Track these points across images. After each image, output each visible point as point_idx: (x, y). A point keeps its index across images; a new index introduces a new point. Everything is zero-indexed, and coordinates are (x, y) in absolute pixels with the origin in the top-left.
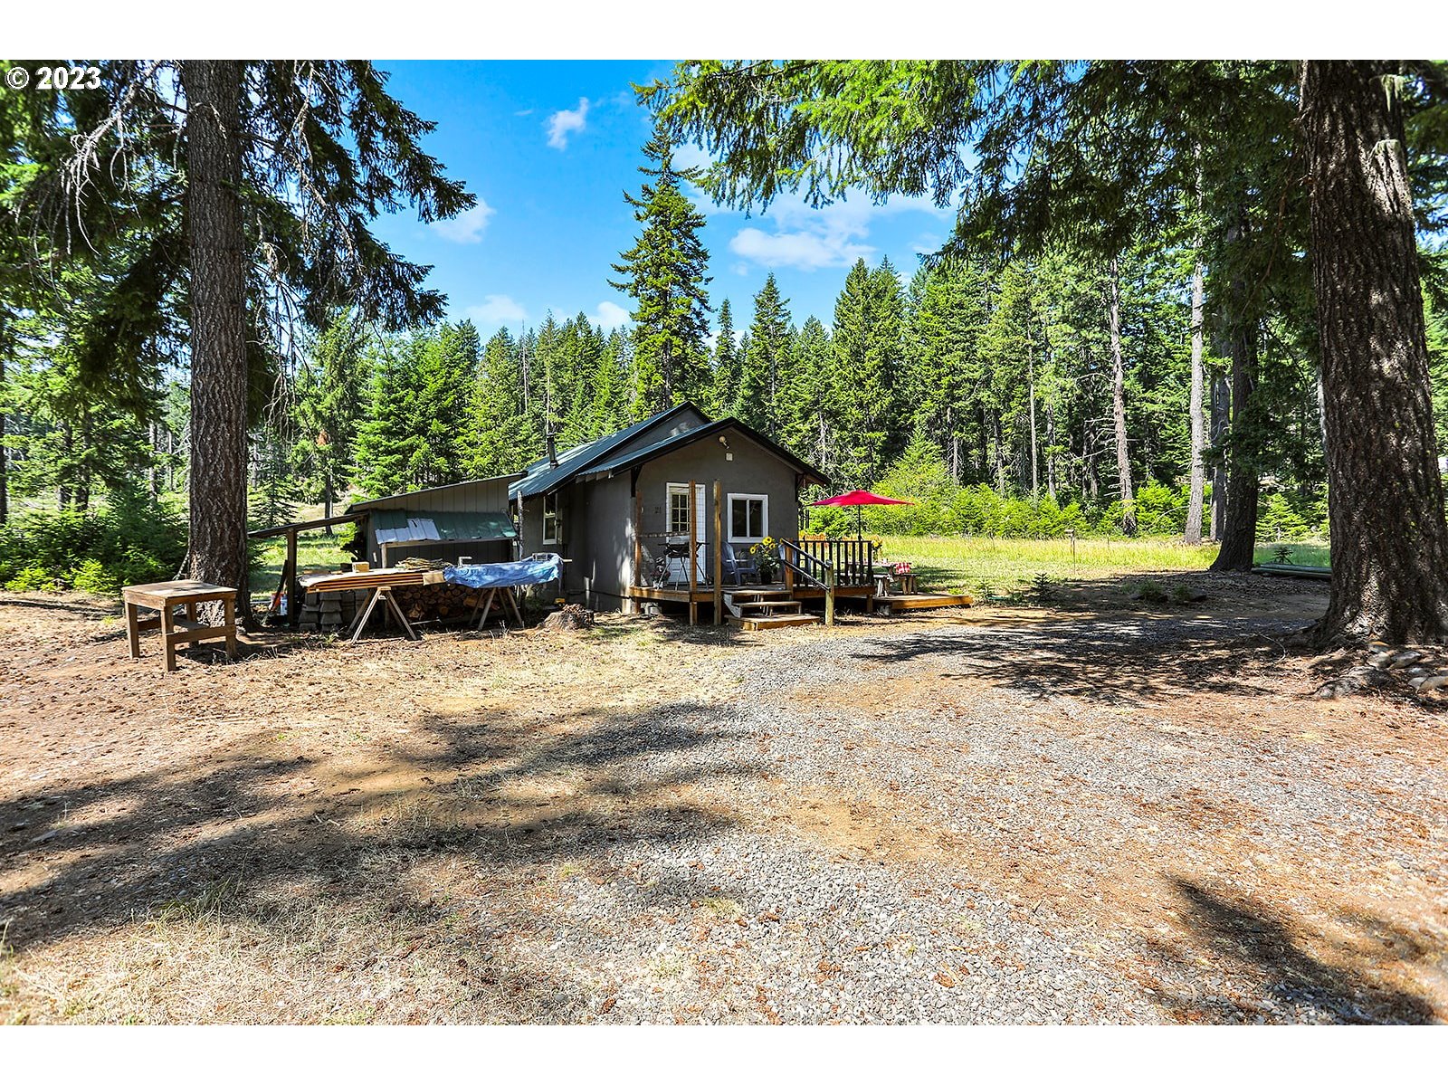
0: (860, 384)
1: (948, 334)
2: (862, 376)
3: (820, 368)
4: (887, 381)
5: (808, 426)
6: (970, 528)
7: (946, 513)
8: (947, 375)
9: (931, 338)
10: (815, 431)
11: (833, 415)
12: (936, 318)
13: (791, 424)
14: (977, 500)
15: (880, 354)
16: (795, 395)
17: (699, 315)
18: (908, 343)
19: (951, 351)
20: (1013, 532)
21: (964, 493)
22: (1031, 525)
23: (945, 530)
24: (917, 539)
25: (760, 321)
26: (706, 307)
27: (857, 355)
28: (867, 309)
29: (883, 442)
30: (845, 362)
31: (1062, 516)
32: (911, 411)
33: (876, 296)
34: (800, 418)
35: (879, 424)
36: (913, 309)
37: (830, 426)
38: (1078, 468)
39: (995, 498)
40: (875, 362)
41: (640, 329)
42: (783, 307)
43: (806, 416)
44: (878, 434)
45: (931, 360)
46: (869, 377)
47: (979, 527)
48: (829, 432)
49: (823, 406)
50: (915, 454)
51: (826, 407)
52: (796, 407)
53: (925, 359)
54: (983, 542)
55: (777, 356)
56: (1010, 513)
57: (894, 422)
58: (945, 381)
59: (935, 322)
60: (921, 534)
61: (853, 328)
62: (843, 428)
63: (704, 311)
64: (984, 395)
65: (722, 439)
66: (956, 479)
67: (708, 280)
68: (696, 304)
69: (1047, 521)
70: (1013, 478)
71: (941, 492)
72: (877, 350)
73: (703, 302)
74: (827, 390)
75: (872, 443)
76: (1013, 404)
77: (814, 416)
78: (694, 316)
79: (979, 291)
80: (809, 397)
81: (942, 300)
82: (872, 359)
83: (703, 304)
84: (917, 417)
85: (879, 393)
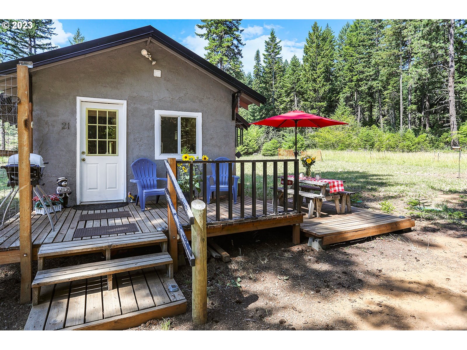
0: (315, 80)
1: (357, 56)
2: (315, 77)
3: (295, 71)
4: (327, 79)
5: (289, 99)
6: (368, 147)
7: (355, 140)
8: (356, 75)
9: (348, 58)
10: (292, 101)
11: (300, 94)
12: (351, 48)
13: (281, 98)
14: (371, 132)
15: (324, 66)
16: (283, 85)
17: (237, 47)
18: (338, 62)
19: (359, 63)
20: (391, 148)
21: (364, 131)
22: (401, 145)
23: (356, 148)
24: (340, 152)
25: (267, 51)
26: (240, 43)
27: (313, 67)
28: (318, 46)
29: (325, 107)
30: (307, 70)
31: (417, 140)
32: (338, 93)
33: (323, 40)
34: (285, 96)
35: (323, 99)
36: (340, 45)
37: (300, 99)
38: (420, 119)
39: (380, 131)
40: (322, 70)
41: (209, 54)
42: (278, 45)
43: (288, 95)
44: (322, 103)
45: (349, 68)
46: (318, 77)
47: (372, 146)
48: (299, 102)
49: (296, 90)
50: (340, 113)
51: (297, 90)
52: (283, 91)
53: (346, 68)
54: (375, 154)
55: (275, 67)
56: (388, 139)
57: (330, 98)
58: (355, 78)
59: (351, 50)
60: (342, 149)
61: (311, 54)
62: (306, 100)
63: (239, 45)
64: (374, 84)
65: (144, 52)
66: (359, 124)
67: (242, 31)
68: (235, 42)
69: (409, 143)
70: (388, 123)
71: (353, 130)
72: (322, 64)
73: (239, 41)
74: (298, 82)
75: (319, 108)
76: (389, 87)
77: (292, 94)
78: (235, 48)
79: (373, 33)
80: (290, 85)
81: (354, 39)
82: (320, 69)
83: (239, 42)
84: (341, 95)
85: (323, 84)
